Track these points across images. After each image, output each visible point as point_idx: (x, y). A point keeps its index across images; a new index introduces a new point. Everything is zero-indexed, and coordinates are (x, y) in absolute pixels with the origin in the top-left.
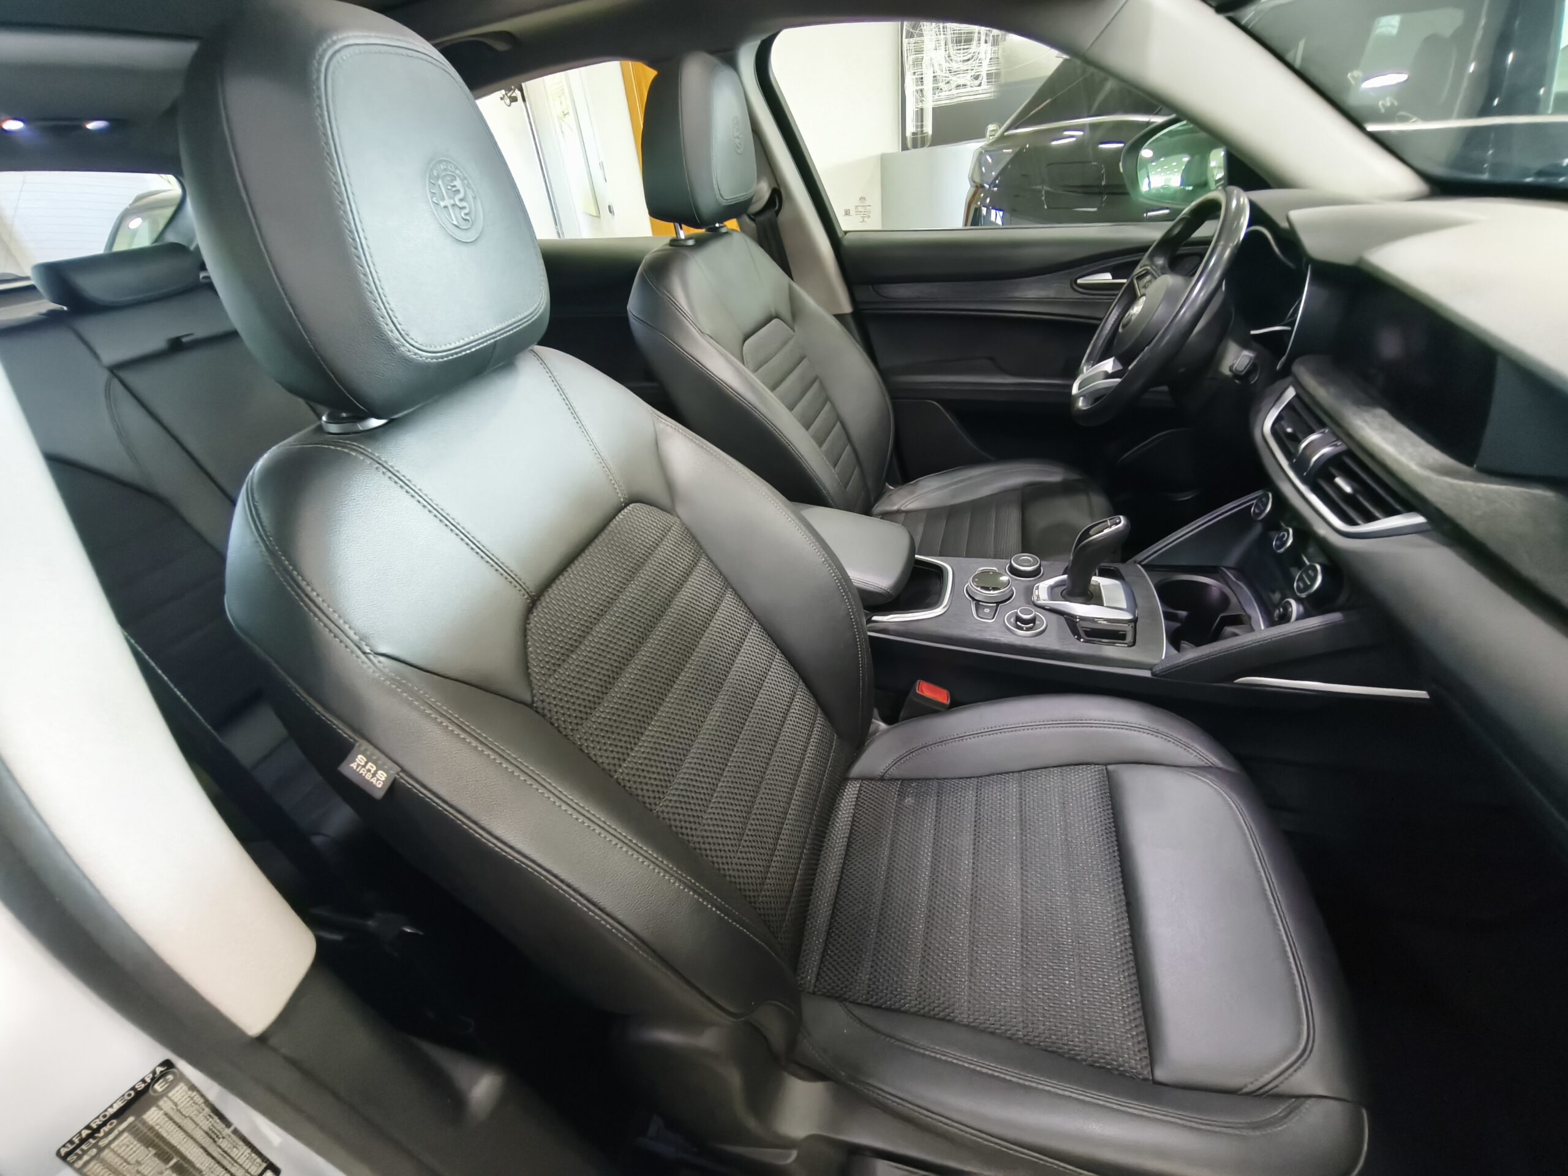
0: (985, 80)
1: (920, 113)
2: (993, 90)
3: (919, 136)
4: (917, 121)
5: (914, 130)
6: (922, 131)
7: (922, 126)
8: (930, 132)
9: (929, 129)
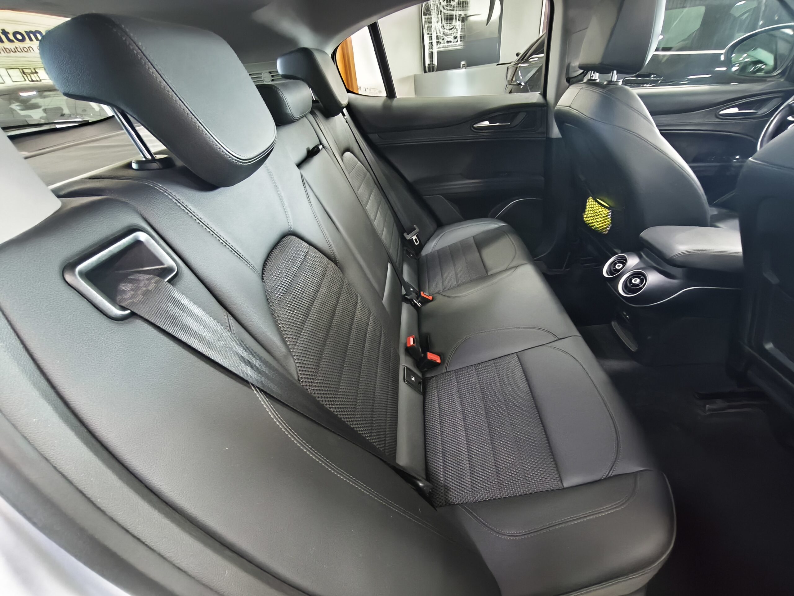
0: (459, 40)
1: (431, 55)
2: (462, 44)
3: (431, 66)
5: (429, 63)
8: (436, 65)
9: (435, 62)
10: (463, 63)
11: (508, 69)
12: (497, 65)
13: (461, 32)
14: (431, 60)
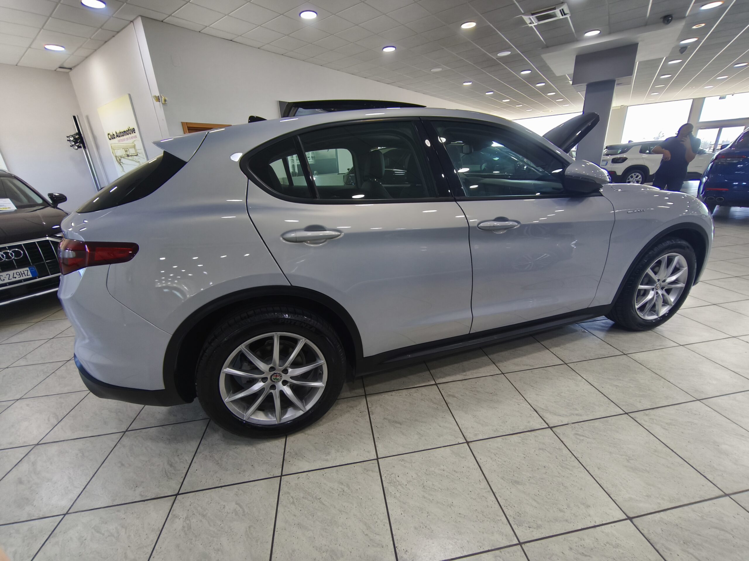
0: (311, 158)
1: (293, 166)
2: (314, 161)
3: (294, 173)
4: (293, 168)
5: (292, 171)
6: (295, 172)
7: (295, 170)
8: (297, 172)
9: (297, 171)
10: (315, 172)
11: (344, 176)
12: (338, 174)
13: (312, 154)
14: (294, 169)
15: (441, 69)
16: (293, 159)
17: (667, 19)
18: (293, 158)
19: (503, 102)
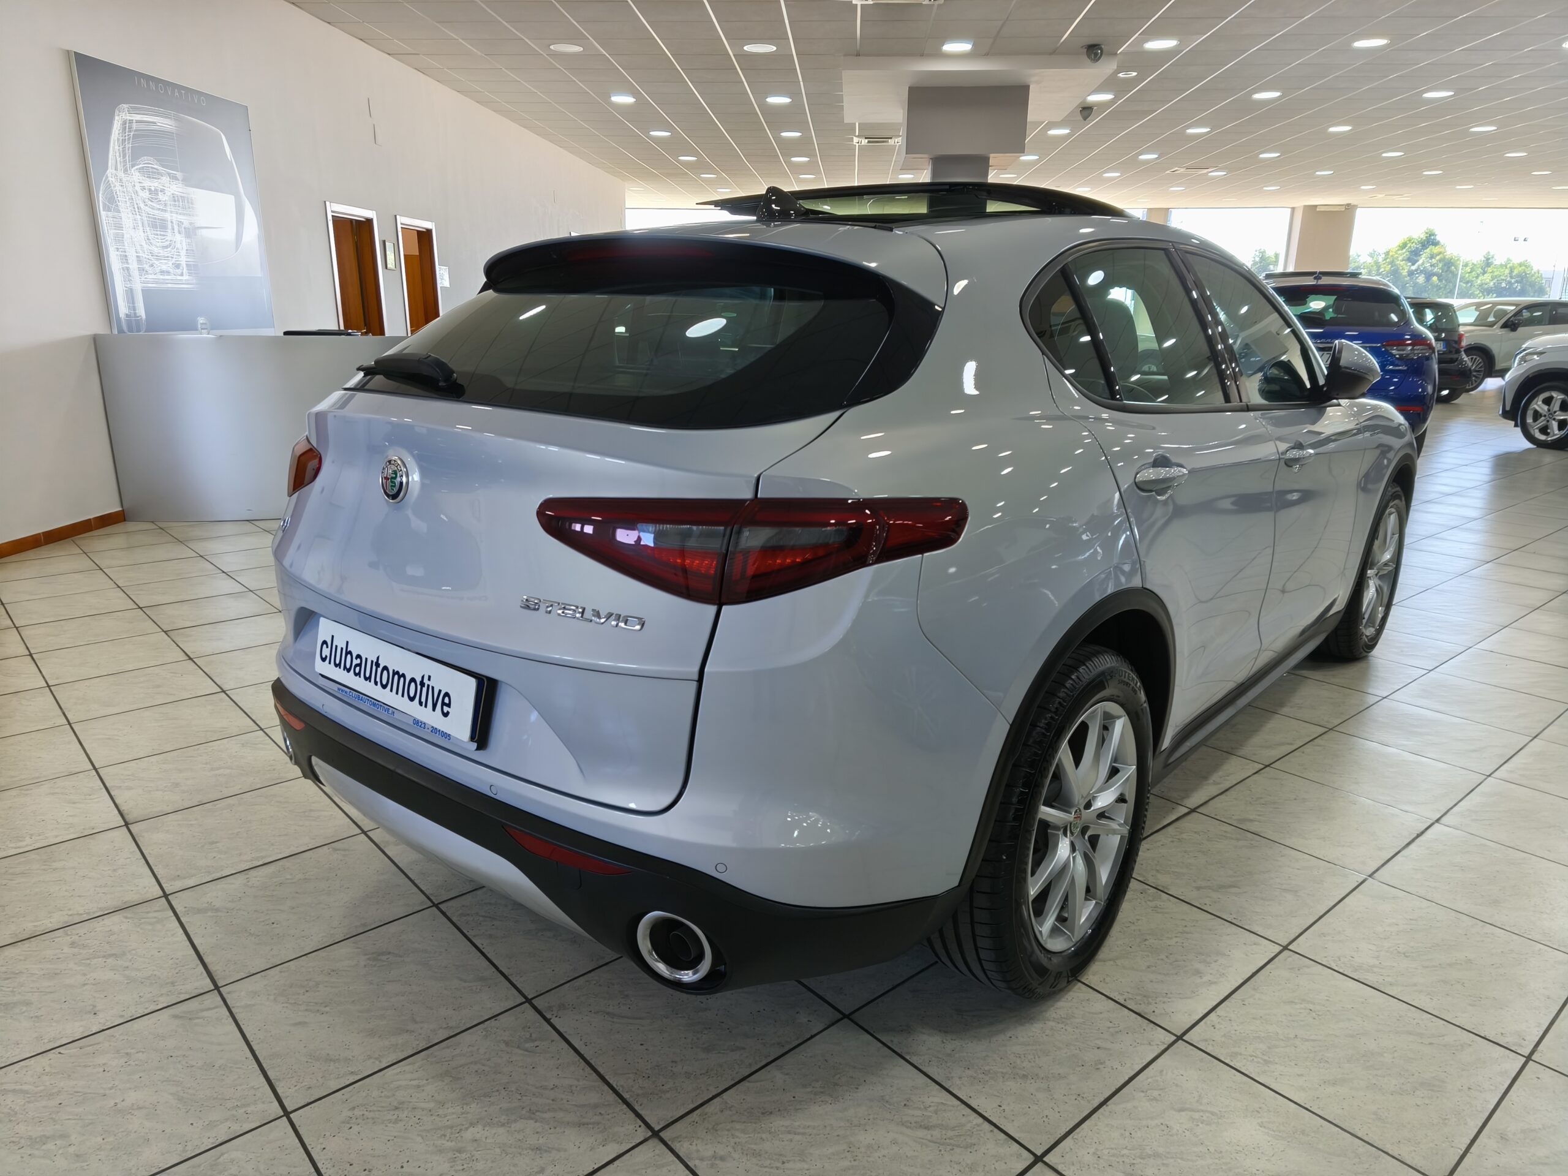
3: (133, 319)
4: (128, 302)
5: (127, 311)
6: (135, 314)
7: (134, 309)
9: (141, 312)
10: (201, 320)
13: (187, 256)
14: (131, 306)
15: (582, 49)
16: (128, 269)
17: (1094, 51)
18: (128, 263)
19: (679, 161)
